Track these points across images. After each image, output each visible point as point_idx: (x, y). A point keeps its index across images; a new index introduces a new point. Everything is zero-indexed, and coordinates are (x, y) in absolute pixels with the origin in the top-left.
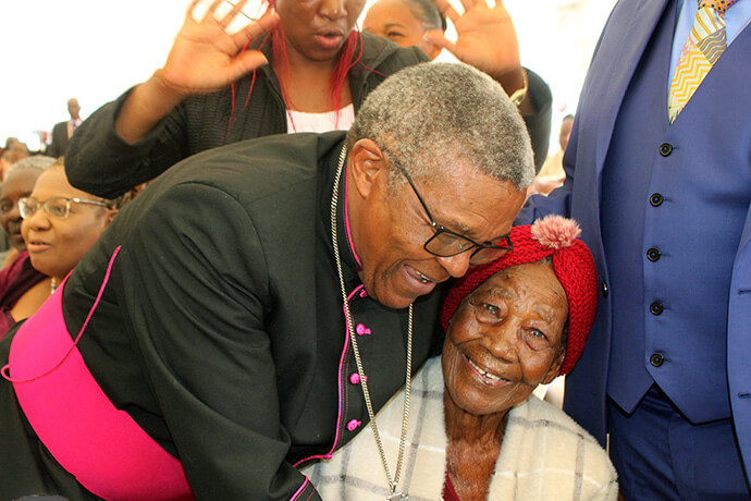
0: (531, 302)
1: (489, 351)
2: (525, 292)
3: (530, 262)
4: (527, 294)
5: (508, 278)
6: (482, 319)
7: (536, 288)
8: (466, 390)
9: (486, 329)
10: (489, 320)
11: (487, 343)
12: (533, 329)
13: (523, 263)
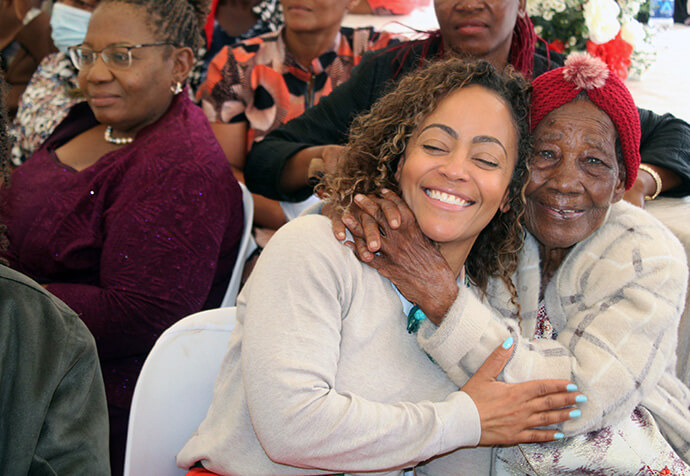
0: (579, 136)
1: (557, 191)
2: (571, 129)
3: (567, 102)
4: (574, 130)
5: (552, 123)
6: (542, 166)
7: (579, 123)
8: (550, 230)
9: (548, 173)
10: (549, 164)
11: (553, 184)
12: (588, 158)
13: (561, 105)
